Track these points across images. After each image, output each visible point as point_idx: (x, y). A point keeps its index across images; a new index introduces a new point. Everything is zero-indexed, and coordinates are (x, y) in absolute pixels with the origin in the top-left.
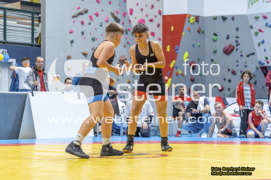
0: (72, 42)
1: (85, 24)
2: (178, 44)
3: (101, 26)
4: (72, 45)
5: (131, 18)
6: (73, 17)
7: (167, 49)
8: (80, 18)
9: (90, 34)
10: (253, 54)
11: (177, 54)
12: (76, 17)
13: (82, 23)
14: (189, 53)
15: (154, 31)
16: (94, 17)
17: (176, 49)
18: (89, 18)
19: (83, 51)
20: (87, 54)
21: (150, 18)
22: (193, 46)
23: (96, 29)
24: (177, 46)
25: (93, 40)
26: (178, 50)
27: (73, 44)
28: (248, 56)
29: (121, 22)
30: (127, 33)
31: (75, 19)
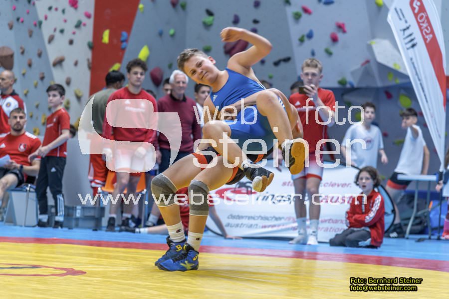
2: (129, 29)
7: (102, 38)
10: (287, 60)
11: (123, 50)
14: (150, 49)
17: (123, 38)
22: (161, 34)
24: (124, 34)
26: (126, 41)
28: (276, 64)
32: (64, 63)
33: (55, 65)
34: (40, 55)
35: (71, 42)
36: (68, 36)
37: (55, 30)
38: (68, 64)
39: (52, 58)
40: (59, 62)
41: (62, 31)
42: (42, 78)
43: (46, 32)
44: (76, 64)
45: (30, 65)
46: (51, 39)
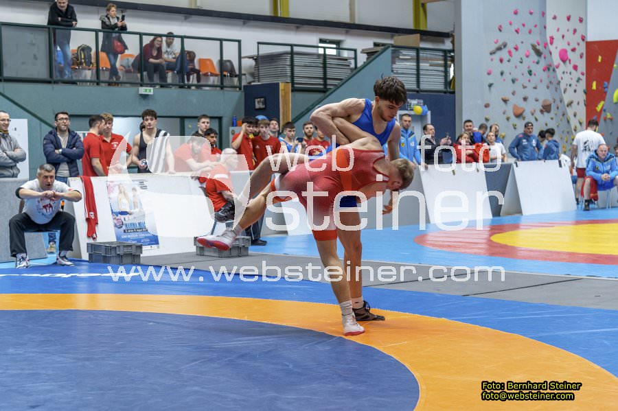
0: (490, 85)
1: (504, 62)
2: (608, 80)
3: (521, 62)
4: (490, 89)
5: (551, 48)
6: (491, 54)
7: (592, 87)
8: (499, 54)
9: (510, 74)
12: (494, 53)
13: (501, 61)
15: (576, 64)
16: (513, 51)
17: (605, 86)
18: (508, 55)
19: (503, 97)
20: (508, 100)
21: (571, 47)
23: (516, 67)
24: (606, 83)
25: (513, 81)
26: (607, 87)
27: (492, 88)
29: (543, 56)
30: (549, 70)
31: (493, 56)
32: (573, 105)
33: (568, 106)
34: (561, 101)
35: (575, 91)
36: (573, 87)
37: (567, 85)
38: (574, 105)
39: (566, 101)
40: (570, 104)
41: (570, 85)
42: (563, 115)
43: (563, 86)
44: (578, 103)
45: (558, 108)
46: (565, 92)
